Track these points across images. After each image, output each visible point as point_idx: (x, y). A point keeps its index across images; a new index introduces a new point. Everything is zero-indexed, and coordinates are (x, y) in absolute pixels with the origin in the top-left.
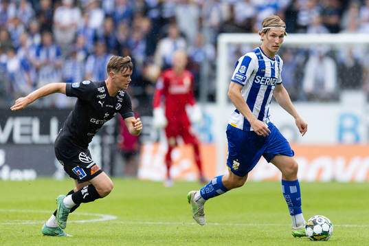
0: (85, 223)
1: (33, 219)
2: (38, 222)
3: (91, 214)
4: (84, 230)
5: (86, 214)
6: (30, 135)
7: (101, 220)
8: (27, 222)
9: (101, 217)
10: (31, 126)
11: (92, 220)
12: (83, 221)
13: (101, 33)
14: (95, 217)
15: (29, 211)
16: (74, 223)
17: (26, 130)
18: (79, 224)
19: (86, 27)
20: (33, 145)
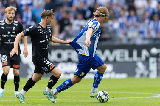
0: (149, 98)
1: (125, 96)
2: (128, 98)
3: (152, 94)
4: (149, 101)
5: (150, 94)
6: (123, 57)
7: (157, 96)
8: (123, 98)
9: (157, 95)
10: (124, 54)
11: (152, 97)
12: (149, 97)
13: (156, 10)
14: (154, 95)
15: (124, 92)
16: (144, 98)
17: (122, 56)
18: (147, 98)
19: (149, 8)
20: (125, 62)
